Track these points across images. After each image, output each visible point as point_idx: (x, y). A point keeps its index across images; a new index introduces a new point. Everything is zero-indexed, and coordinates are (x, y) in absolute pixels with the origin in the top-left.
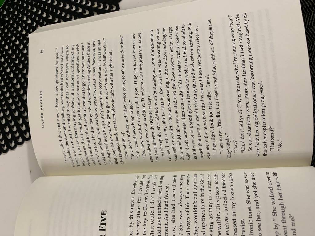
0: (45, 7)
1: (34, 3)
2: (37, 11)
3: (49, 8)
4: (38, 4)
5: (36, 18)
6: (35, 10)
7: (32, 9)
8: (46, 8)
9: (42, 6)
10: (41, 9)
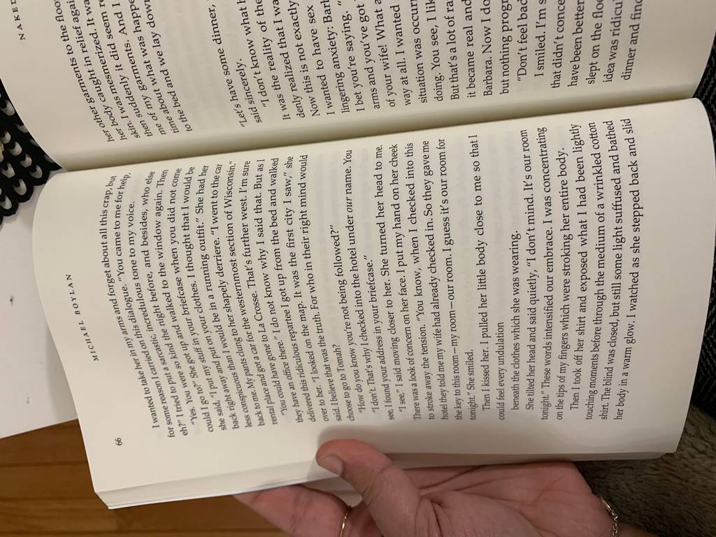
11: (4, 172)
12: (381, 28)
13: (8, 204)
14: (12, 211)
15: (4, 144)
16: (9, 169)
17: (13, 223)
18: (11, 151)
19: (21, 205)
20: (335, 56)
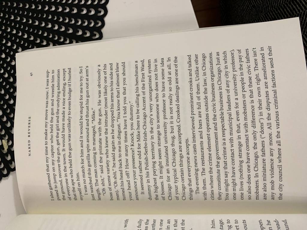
0: (20, 42)
1: (9, 37)
2: (12, 45)
3: (24, 44)
4: (14, 38)
5: (11, 52)
6: (9, 44)
7: (7, 42)
8: (22, 43)
9: (18, 41)
10: (17, 43)
11: (6, 158)
13: (5, 172)
14: (7, 175)
15: (8, 146)
16: (9, 156)
17: (7, 180)
18: (11, 149)
19: (11, 173)
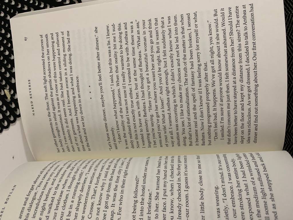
11: (11, 106)
12: (164, 120)
13: (12, 119)
14: (14, 121)
15: (11, 95)
16: (13, 104)
17: (14, 126)
18: (14, 97)
19: (18, 119)
20: (147, 128)
